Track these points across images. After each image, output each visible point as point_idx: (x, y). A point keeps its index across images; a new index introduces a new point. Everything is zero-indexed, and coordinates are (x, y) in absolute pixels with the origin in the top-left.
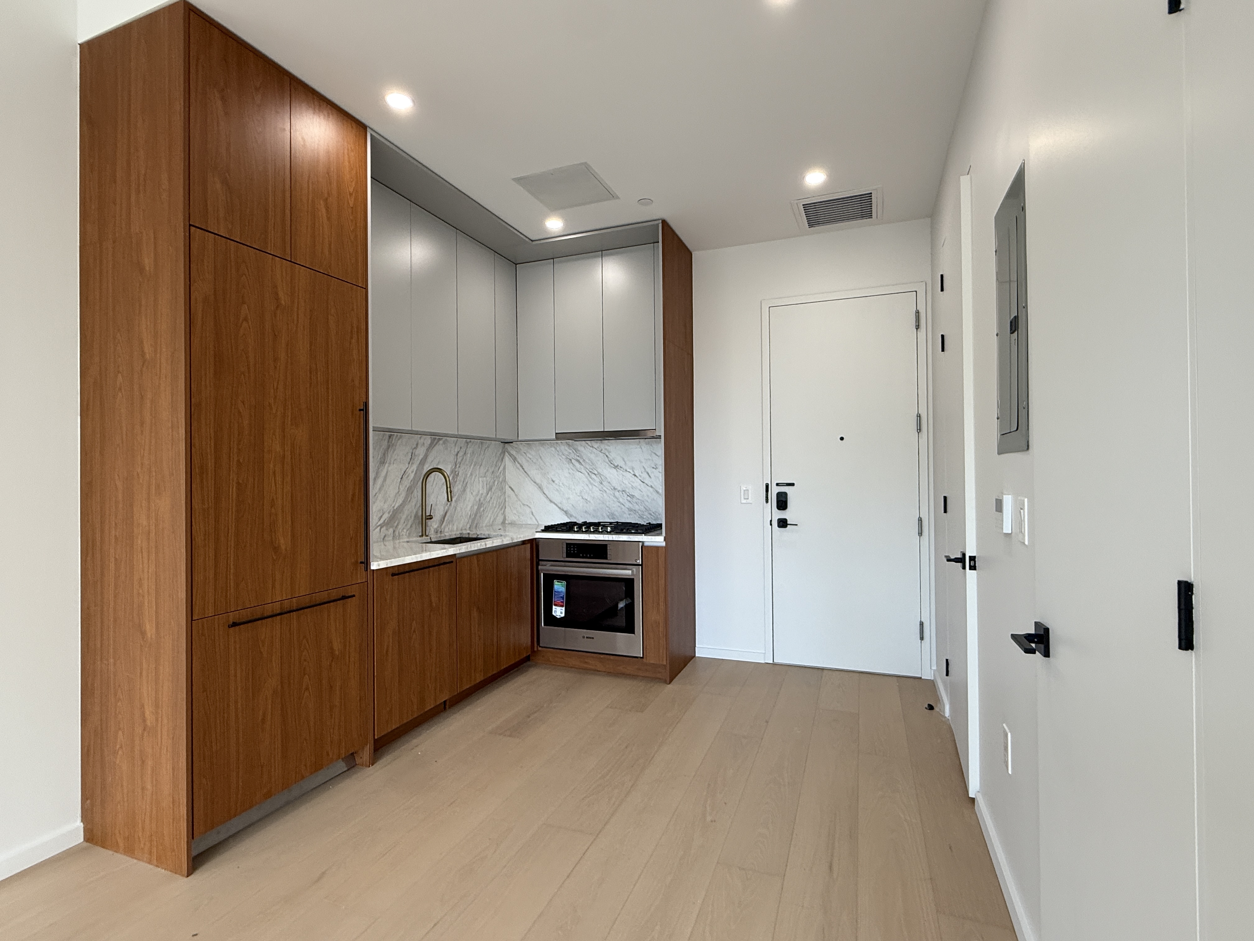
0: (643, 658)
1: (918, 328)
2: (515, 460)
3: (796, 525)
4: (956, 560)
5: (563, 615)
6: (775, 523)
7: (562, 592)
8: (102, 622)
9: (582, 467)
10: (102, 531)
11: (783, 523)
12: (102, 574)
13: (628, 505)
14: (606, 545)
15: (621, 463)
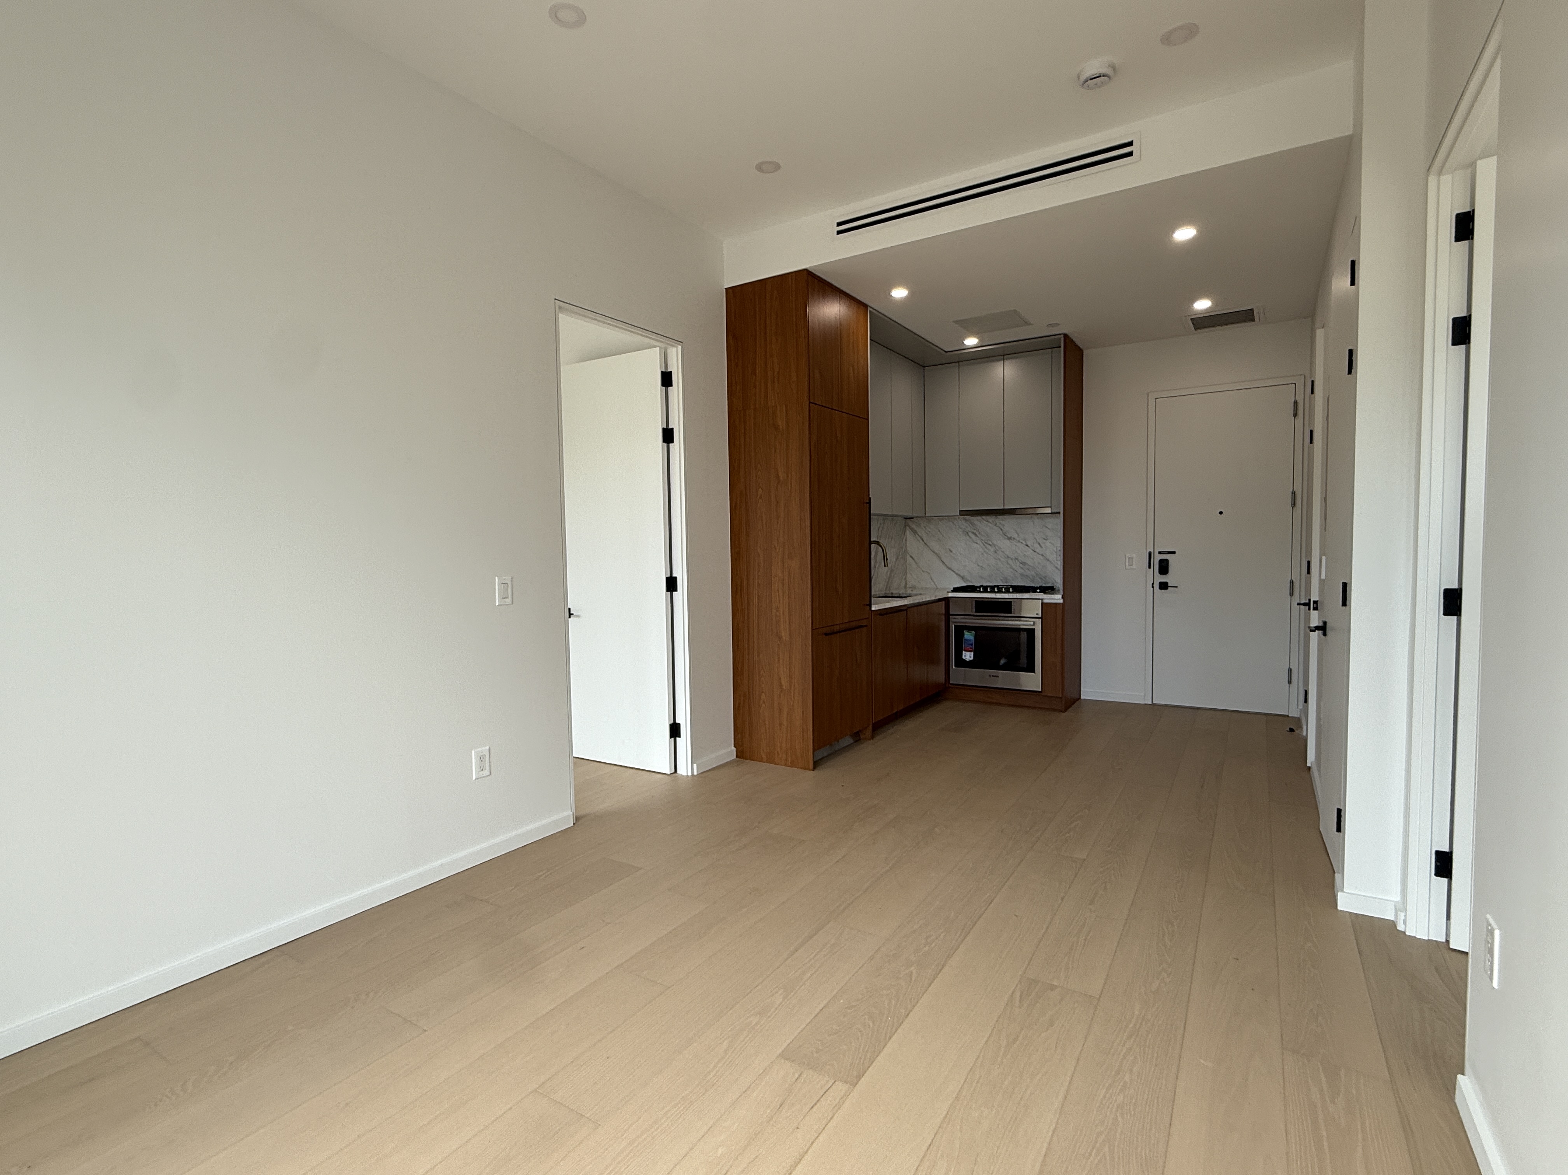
0: (1041, 692)
1: (1296, 416)
2: (915, 532)
3: (1177, 587)
4: (1305, 604)
5: (972, 658)
6: (1157, 586)
7: (970, 640)
8: (749, 633)
9: (978, 538)
10: (748, 580)
11: (1164, 586)
12: (748, 604)
13: (1020, 571)
14: (1011, 602)
15: (1015, 536)
